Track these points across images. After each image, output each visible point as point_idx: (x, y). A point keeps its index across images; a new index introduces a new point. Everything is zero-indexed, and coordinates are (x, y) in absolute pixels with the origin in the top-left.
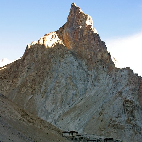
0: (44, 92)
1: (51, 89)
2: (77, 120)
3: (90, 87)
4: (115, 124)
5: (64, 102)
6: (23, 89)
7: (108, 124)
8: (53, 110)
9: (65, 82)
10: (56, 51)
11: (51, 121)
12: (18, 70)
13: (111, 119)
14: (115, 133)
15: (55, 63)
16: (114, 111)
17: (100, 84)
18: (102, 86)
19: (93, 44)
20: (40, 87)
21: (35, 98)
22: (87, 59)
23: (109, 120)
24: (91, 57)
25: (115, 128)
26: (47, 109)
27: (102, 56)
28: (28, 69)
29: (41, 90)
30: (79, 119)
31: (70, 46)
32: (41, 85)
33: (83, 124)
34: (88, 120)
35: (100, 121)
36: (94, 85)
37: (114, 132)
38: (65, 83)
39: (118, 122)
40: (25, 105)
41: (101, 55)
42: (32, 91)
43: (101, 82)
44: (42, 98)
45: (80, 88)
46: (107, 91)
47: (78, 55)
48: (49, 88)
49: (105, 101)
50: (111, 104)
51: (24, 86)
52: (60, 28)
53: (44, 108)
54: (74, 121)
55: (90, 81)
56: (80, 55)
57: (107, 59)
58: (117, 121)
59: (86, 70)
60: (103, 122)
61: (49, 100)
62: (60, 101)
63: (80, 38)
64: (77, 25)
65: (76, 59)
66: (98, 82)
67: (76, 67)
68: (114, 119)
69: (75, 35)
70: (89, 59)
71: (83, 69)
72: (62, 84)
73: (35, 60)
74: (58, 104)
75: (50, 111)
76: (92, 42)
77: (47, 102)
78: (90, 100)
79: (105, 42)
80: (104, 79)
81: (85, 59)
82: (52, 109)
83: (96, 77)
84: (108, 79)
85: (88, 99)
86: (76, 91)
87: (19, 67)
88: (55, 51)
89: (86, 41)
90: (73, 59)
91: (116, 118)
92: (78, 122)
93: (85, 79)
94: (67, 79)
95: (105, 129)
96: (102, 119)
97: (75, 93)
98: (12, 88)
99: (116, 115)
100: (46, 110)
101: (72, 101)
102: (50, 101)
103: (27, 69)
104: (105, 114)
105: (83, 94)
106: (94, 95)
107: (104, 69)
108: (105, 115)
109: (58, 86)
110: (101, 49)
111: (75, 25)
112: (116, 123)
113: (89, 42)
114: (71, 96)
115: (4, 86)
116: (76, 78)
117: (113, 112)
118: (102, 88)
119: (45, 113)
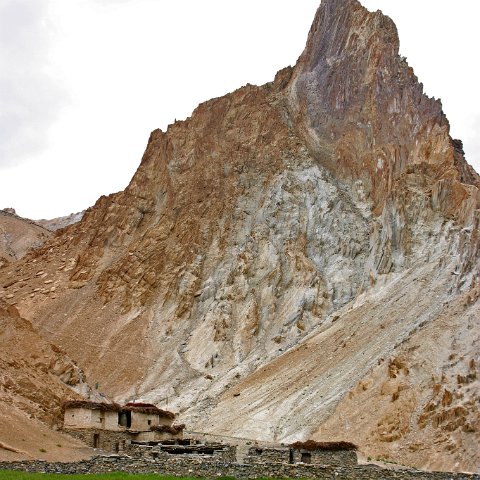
0: (189, 297)
1: (218, 285)
2: (294, 398)
3: (374, 274)
4: (453, 406)
5: (262, 333)
6: (110, 284)
7: (420, 410)
8: (211, 363)
9: (277, 257)
10: (253, 147)
11: (190, 401)
12: (107, 218)
13: (437, 388)
14: (449, 448)
15: (246, 192)
16: (454, 352)
17: (413, 260)
18: (419, 266)
19: (395, 114)
20: (178, 277)
21: (150, 319)
22: (371, 172)
23: (428, 392)
24: (386, 164)
25: (449, 428)
26: (189, 359)
27: (428, 154)
28: (144, 213)
29: (178, 289)
30: (300, 393)
31: (310, 130)
32: (180, 270)
33: (314, 411)
34: (338, 396)
35: (390, 397)
36: (389, 265)
37: (445, 444)
38: (274, 259)
39: (466, 400)
40: (106, 343)
41: (422, 149)
42: (146, 294)
43: (419, 252)
44: (179, 316)
45: (336, 279)
46: (437, 283)
47: (339, 161)
48: (210, 280)
49: (423, 319)
50: (444, 327)
51: (118, 273)
52: (280, 73)
53: (177, 355)
54: (281, 402)
55: (373, 252)
56: (346, 162)
57: (447, 163)
58: (461, 396)
59: (367, 215)
60: (398, 400)
61: (204, 325)
62: (248, 329)
63: (350, 98)
64: (339, 53)
65: (333, 176)
66: (408, 253)
67: (324, 205)
68: (451, 386)
69: (330, 89)
70: (380, 171)
71: (354, 210)
72: (261, 265)
73: (169, 179)
74: (237, 339)
75: (198, 366)
76: (393, 108)
77: (195, 333)
78: (365, 319)
79: (439, 100)
80: (433, 238)
81: (365, 175)
82: (207, 358)
83: (398, 233)
84: (446, 238)
85: (355, 318)
86: (316, 290)
87: (111, 208)
88: (248, 150)
89: (369, 109)
90: (319, 174)
91: (461, 380)
92: (295, 404)
93: (358, 247)
94: (285, 247)
95: (405, 430)
96: (395, 390)
97: (313, 299)
98: (75, 283)
99: (462, 370)
100: (184, 361)
101: (294, 329)
102: (208, 326)
103: (138, 215)
104: (415, 366)
105: (345, 301)
106: (383, 301)
107: (431, 201)
108: (411, 370)
109: (246, 272)
110: (425, 128)
111: (333, 54)
112: (460, 404)
113: (383, 108)
114: (295, 309)
115: (47, 278)
116: (322, 243)
117: (451, 358)
118: (419, 272)
119: (176, 373)
